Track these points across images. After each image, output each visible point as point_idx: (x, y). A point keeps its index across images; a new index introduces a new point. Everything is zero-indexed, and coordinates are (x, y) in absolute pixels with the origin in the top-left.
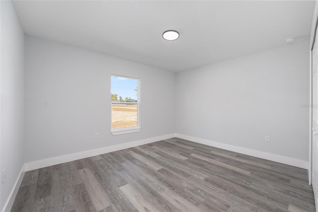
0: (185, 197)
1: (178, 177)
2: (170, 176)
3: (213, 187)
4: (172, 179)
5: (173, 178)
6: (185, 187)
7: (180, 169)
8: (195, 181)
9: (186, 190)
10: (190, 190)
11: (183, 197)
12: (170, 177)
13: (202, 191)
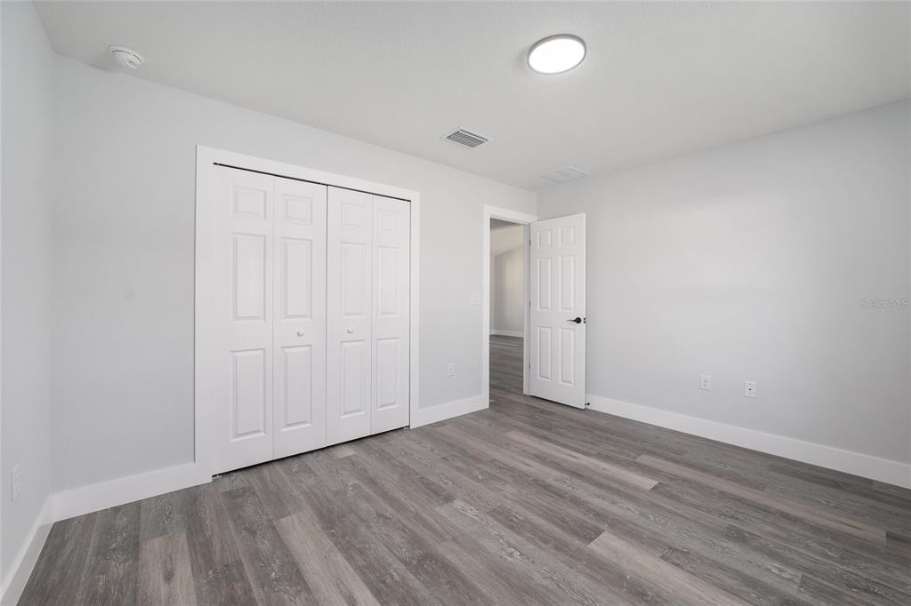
0: (512, 469)
1: (528, 507)
2: (551, 510)
3: (446, 484)
4: (544, 504)
5: (542, 506)
6: (509, 483)
7: (520, 539)
8: (480, 498)
9: (509, 480)
10: (500, 480)
11: (514, 469)
12: (550, 507)
13: (475, 478)
